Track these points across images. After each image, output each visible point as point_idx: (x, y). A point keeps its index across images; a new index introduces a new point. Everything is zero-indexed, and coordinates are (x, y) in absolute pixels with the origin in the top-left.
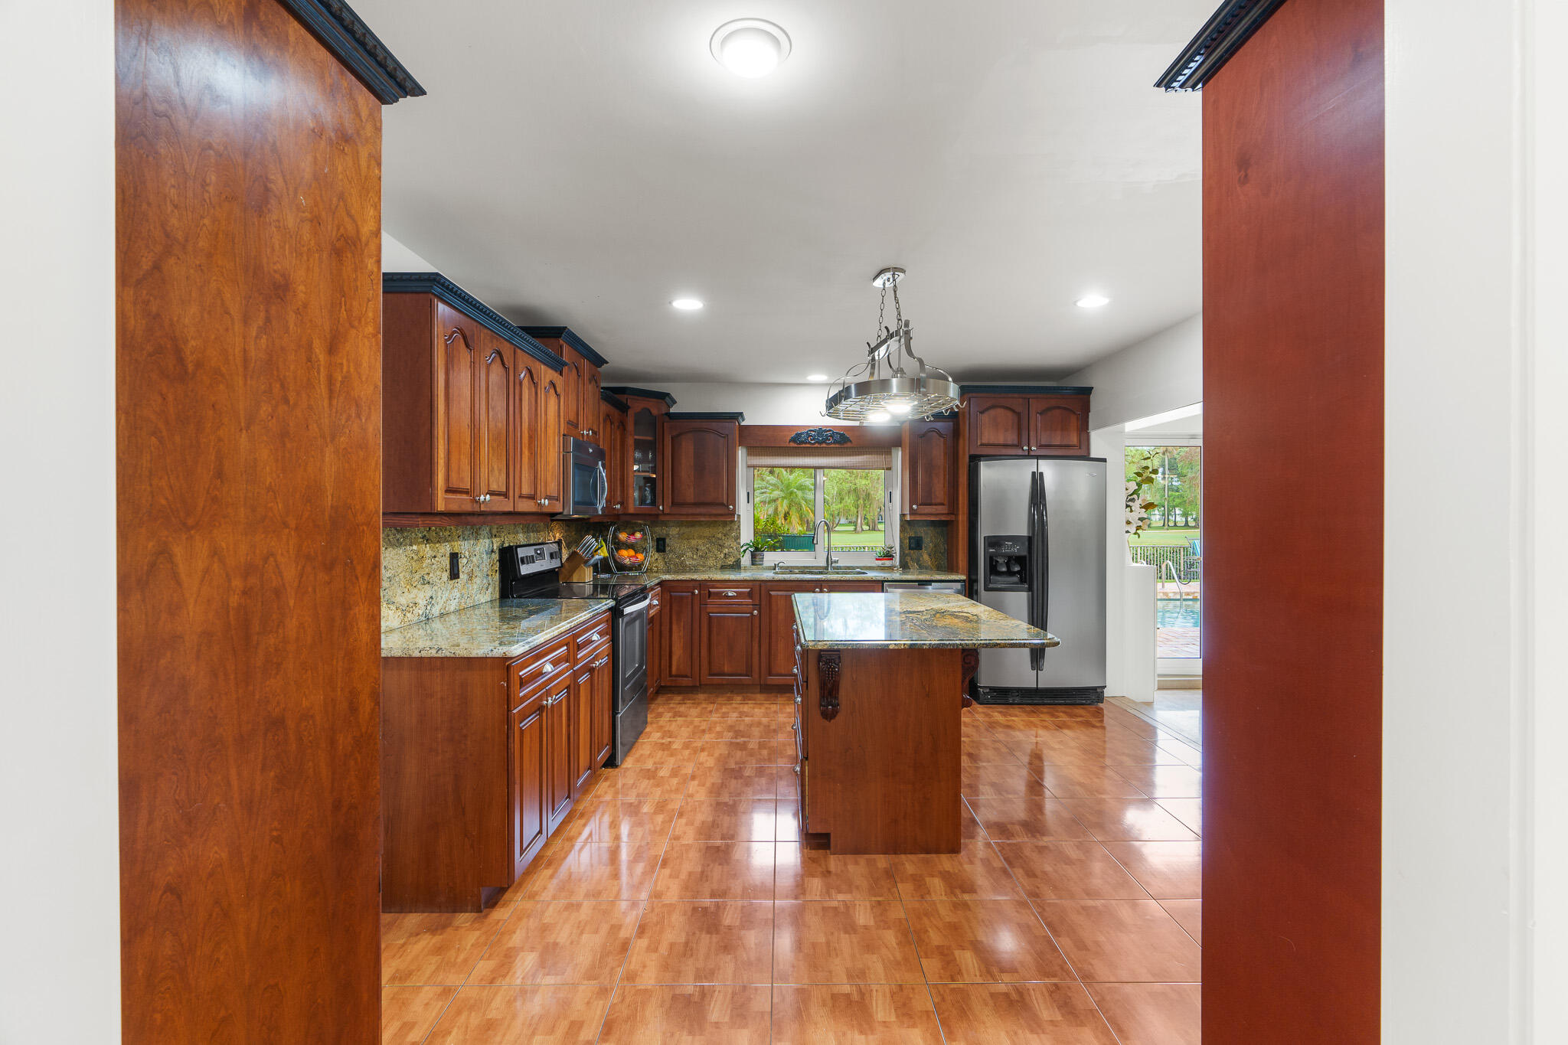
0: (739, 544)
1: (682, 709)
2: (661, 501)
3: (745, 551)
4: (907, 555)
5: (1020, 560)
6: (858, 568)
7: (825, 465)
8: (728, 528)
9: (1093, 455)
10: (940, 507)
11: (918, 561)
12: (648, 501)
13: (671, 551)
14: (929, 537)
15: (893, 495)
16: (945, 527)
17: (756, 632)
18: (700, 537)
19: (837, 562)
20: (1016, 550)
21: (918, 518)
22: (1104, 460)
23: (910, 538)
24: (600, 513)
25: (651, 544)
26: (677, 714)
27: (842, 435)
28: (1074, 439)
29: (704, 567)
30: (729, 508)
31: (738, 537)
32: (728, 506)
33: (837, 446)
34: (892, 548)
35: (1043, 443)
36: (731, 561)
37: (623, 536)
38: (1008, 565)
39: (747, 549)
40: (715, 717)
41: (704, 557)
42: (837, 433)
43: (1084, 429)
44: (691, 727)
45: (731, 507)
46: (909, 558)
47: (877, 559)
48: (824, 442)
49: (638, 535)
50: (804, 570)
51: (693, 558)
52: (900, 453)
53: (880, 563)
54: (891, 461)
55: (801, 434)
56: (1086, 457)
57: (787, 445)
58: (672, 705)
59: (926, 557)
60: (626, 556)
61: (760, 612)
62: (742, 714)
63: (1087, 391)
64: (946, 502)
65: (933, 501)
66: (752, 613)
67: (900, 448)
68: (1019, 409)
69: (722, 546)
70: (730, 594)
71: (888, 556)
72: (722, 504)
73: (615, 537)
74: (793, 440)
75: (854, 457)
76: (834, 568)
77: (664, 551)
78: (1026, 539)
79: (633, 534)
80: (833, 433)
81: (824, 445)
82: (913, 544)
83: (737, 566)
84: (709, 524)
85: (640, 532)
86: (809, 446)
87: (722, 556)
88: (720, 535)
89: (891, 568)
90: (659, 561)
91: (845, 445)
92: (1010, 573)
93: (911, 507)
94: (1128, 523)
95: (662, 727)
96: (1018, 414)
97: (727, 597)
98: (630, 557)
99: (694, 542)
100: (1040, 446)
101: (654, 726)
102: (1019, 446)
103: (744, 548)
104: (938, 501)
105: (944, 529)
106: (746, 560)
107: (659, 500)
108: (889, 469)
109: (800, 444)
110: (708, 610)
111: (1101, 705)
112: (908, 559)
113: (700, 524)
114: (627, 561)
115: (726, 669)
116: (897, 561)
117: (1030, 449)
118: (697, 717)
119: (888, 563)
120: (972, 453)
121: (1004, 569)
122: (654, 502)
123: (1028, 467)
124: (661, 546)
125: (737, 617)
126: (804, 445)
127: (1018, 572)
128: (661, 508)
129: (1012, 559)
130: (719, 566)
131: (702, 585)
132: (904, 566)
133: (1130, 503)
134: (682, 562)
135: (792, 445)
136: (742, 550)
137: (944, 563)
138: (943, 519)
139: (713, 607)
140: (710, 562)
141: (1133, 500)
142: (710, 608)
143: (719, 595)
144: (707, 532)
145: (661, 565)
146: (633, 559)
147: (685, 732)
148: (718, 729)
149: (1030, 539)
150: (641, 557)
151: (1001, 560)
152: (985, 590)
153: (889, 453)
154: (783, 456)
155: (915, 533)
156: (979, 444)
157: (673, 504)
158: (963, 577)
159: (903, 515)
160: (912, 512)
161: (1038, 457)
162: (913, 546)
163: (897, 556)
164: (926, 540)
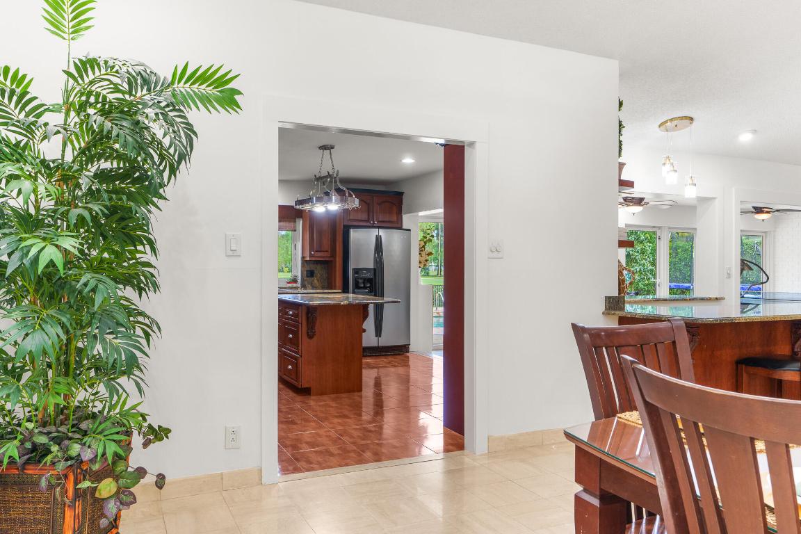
4: (305, 280)
5: (370, 280)
9: (404, 227)
10: (326, 253)
11: (311, 284)
14: (319, 271)
15: (297, 245)
16: (327, 264)
20: (368, 275)
21: (314, 259)
22: (409, 230)
23: (307, 271)
28: (395, 218)
34: (296, 277)
35: (380, 220)
38: (364, 283)
43: (399, 213)
52: (301, 222)
53: (290, 285)
54: (296, 227)
56: (400, 228)
59: (316, 281)
63: (401, 194)
64: (329, 250)
65: (323, 250)
67: (301, 219)
68: (368, 201)
71: (295, 281)
78: (373, 270)
82: (309, 274)
89: (297, 288)
92: (365, 288)
93: (310, 253)
94: (420, 262)
96: (368, 204)
100: (379, 222)
102: (368, 221)
104: (325, 249)
108: (295, 231)
111: (408, 354)
112: (306, 283)
116: (299, 285)
117: (374, 223)
119: (295, 285)
120: (345, 224)
121: (362, 286)
123: (374, 232)
127: (369, 287)
129: (366, 280)
132: (304, 286)
133: (421, 252)
137: (326, 285)
138: (327, 259)
141: (422, 251)
149: (375, 270)
151: (360, 281)
153: (295, 222)
155: (311, 268)
156: (348, 219)
158: (340, 291)
159: (303, 258)
160: (311, 256)
161: (379, 227)
162: (309, 275)
163: (299, 281)
164: (316, 272)
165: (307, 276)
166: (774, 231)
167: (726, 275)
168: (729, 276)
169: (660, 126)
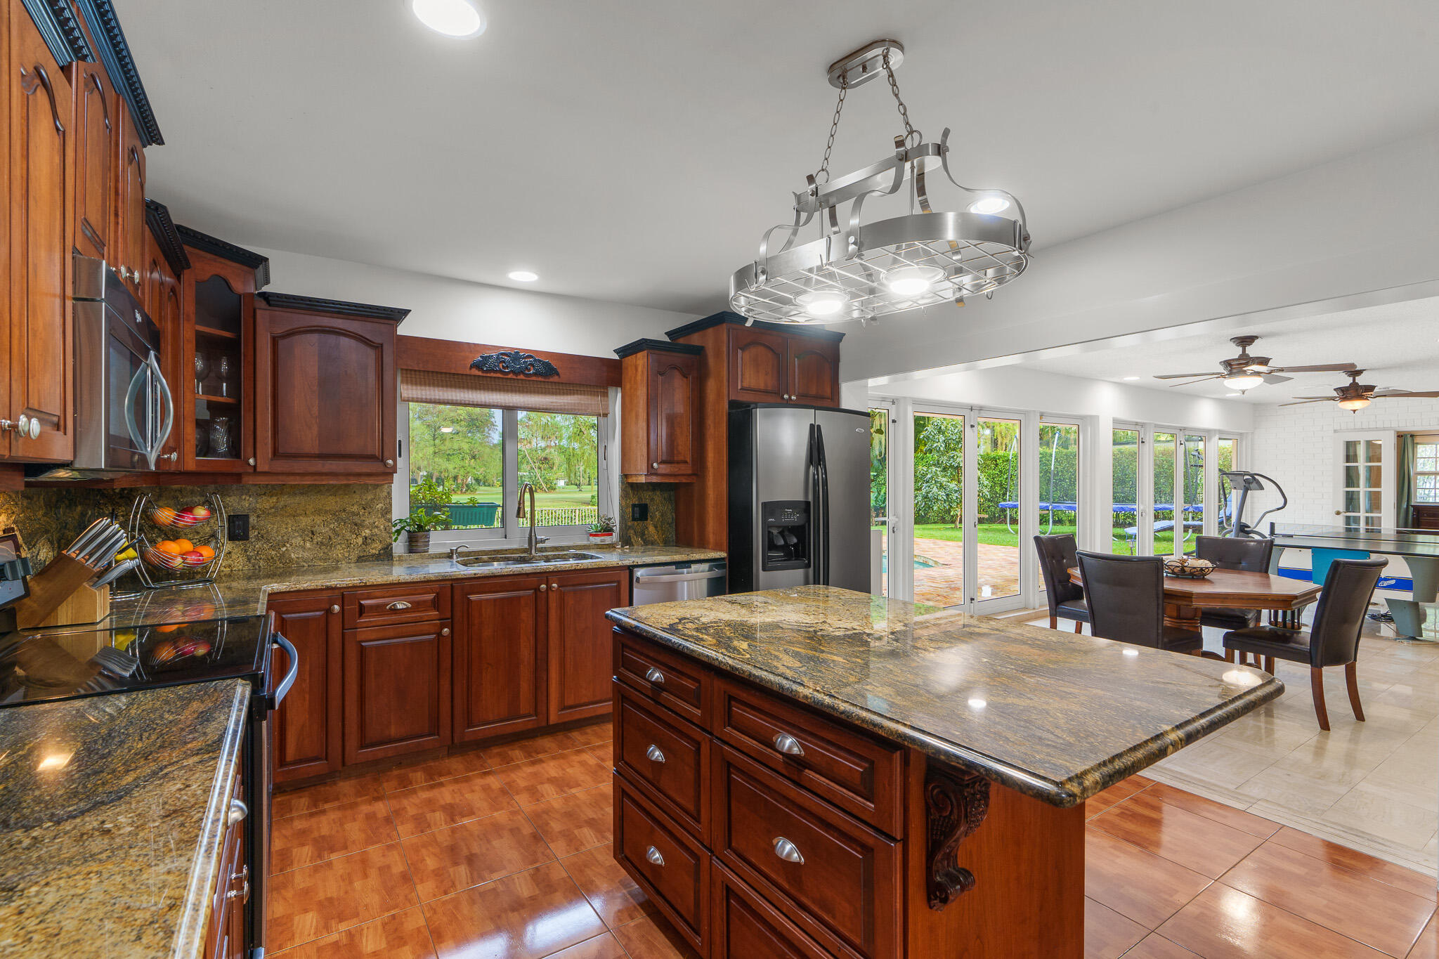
0: (390, 520)
1: (325, 825)
2: (250, 450)
3: (398, 532)
4: (630, 527)
5: (800, 531)
6: (573, 547)
7: (523, 405)
8: (370, 497)
9: (842, 406)
10: (683, 466)
11: (642, 535)
12: (223, 448)
13: (260, 537)
14: (659, 506)
15: (609, 448)
16: (677, 490)
17: (446, 664)
18: (318, 512)
19: (543, 541)
20: (794, 518)
21: (655, 479)
23: (634, 506)
24: (153, 468)
25: (221, 526)
26: (325, 846)
27: (548, 365)
28: (827, 389)
29: (325, 560)
30: (385, 465)
31: (388, 510)
32: (383, 461)
33: (540, 379)
34: (610, 519)
35: (798, 392)
36: (375, 548)
37: (165, 515)
38: (785, 537)
39: (403, 528)
40: (405, 833)
41: (327, 544)
42: (540, 361)
43: (835, 380)
44: (373, 873)
45: (390, 462)
46: (632, 531)
47: (591, 535)
48: (522, 373)
49: (201, 512)
50: (495, 556)
51: (303, 548)
52: (619, 395)
53: (597, 540)
54: (607, 406)
55: (490, 357)
57: (468, 372)
58: (299, 825)
59: (651, 529)
60: (175, 552)
61: (452, 631)
62: (452, 812)
64: (689, 459)
65: (676, 458)
66: (439, 634)
67: (619, 389)
68: (778, 351)
69: (358, 526)
70: (399, 606)
71: (607, 530)
72: (372, 457)
73: (147, 515)
74: (477, 366)
75: (562, 397)
76: (542, 550)
77: (245, 537)
78: (803, 506)
79: (188, 509)
80: (535, 360)
81: (522, 377)
82: (638, 512)
83: (386, 555)
84: (334, 491)
85: (203, 505)
86: (499, 375)
87: (360, 540)
88: (355, 509)
89: (611, 547)
90: (234, 556)
91: (551, 380)
93: (650, 466)
95: (306, 892)
96: (778, 356)
97: (394, 611)
98: (183, 555)
99: (305, 521)
101: (289, 894)
102: (780, 394)
103: (398, 527)
104: (681, 458)
105: (672, 493)
106: (399, 547)
107: (246, 447)
108: (605, 416)
109: (487, 371)
110: (360, 637)
112: (631, 533)
113: (316, 489)
114: (178, 562)
115: (393, 731)
116: (615, 537)
117: (790, 398)
118: (369, 841)
119: (608, 540)
120: (733, 397)
121: (782, 542)
122: (235, 450)
123: (807, 417)
124: (239, 529)
125: (412, 643)
126: (492, 375)
127: (795, 545)
128: (251, 461)
129: (786, 530)
130: (354, 557)
131: (344, 595)
132: (626, 541)
134: (283, 555)
135: (475, 372)
136: (394, 529)
137: (672, 536)
138: (684, 480)
139: (369, 632)
140: (338, 552)
142: (362, 634)
143: (379, 609)
144: (331, 502)
145: (239, 562)
146: (191, 559)
147: (367, 892)
148: (431, 863)
150: (207, 552)
151: (775, 532)
152: (764, 569)
153: (605, 394)
154: (460, 387)
155: (640, 499)
156: (739, 388)
157: (276, 454)
158: (724, 555)
159: (625, 476)
160: (651, 471)
162: (637, 515)
163: (617, 529)
164: (652, 508)
165: (634, 519)
166: (1253, 433)
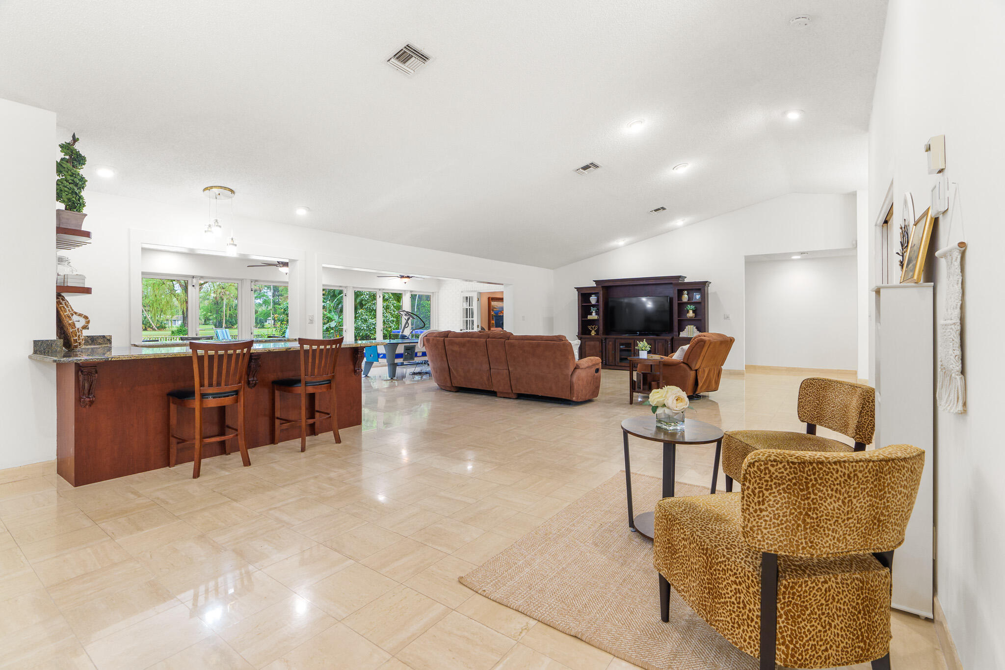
166: (438, 292)
167: (308, 321)
168: (311, 322)
169: (204, 190)
